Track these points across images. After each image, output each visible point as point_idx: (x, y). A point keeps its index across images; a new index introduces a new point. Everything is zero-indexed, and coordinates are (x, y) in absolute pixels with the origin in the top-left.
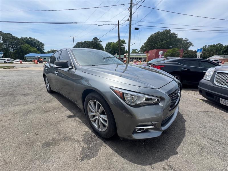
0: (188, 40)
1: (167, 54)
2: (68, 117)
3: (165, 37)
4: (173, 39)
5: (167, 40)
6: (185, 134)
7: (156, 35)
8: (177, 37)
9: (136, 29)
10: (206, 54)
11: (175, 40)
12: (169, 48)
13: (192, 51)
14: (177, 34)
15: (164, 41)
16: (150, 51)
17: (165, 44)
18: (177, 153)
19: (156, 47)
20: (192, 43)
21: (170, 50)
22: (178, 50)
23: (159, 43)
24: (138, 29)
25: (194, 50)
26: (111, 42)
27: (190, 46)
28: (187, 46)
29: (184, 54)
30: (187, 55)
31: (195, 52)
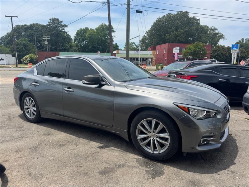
0: (216, 29)
1: (186, 52)
2: (101, 148)
3: (180, 24)
4: (194, 27)
5: (185, 28)
6: (238, 150)
7: (166, 19)
8: (199, 24)
9: (138, 12)
10: (245, 52)
11: (197, 29)
12: (188, 42)
13: (223, 47)
14: (199, 20)
15: (179, 30)
16: (158, 47)
17: (182, 35)
18: (235, 164)
19: (168, 39)
20: (223, 35)
21: (191, 46)
22: (204, 46)
23: (172, 33)
24: (141, 12)
25: (226, 46)
26: (87, 29)
27: (220, 39)
28: (216, 39)
29: (213, 52)
30: (218, 54)
31: (229, 49)
